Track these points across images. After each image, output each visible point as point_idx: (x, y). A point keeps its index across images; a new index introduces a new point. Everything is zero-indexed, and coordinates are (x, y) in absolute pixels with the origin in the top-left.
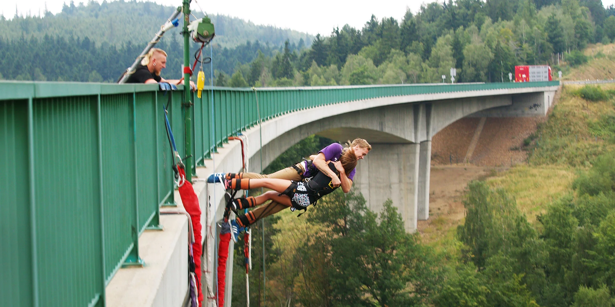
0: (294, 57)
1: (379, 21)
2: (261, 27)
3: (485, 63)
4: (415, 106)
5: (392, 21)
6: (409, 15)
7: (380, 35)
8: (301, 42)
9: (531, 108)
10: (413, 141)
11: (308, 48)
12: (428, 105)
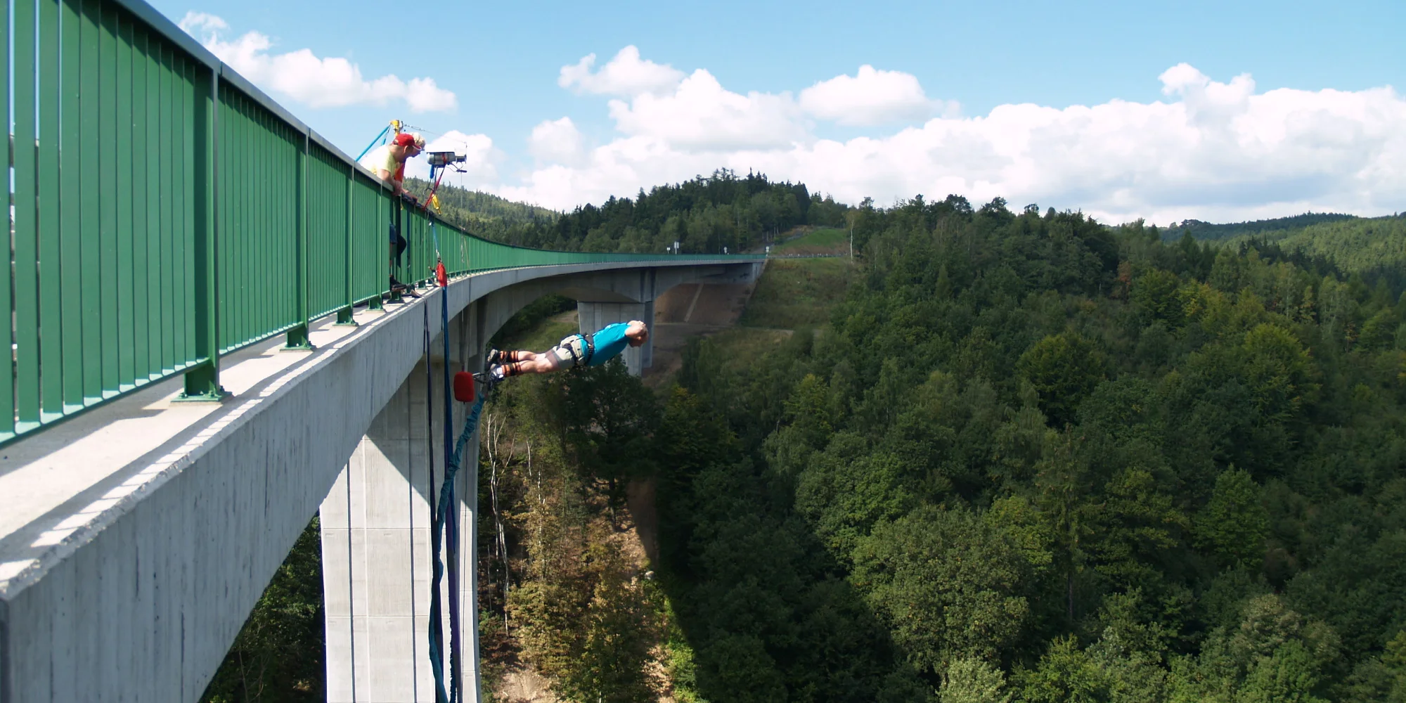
0: (543, 231)
1: (618, 199)
2: (515, 204)
3: (705, 239)
4: (642, 270)
5: (627, 201)
6: (642, 196)
7: (617, 213)
8: (550, 218)
9: (741, 277)
10: (640, 301)
11: (555, 223)
12: (653, 270)
